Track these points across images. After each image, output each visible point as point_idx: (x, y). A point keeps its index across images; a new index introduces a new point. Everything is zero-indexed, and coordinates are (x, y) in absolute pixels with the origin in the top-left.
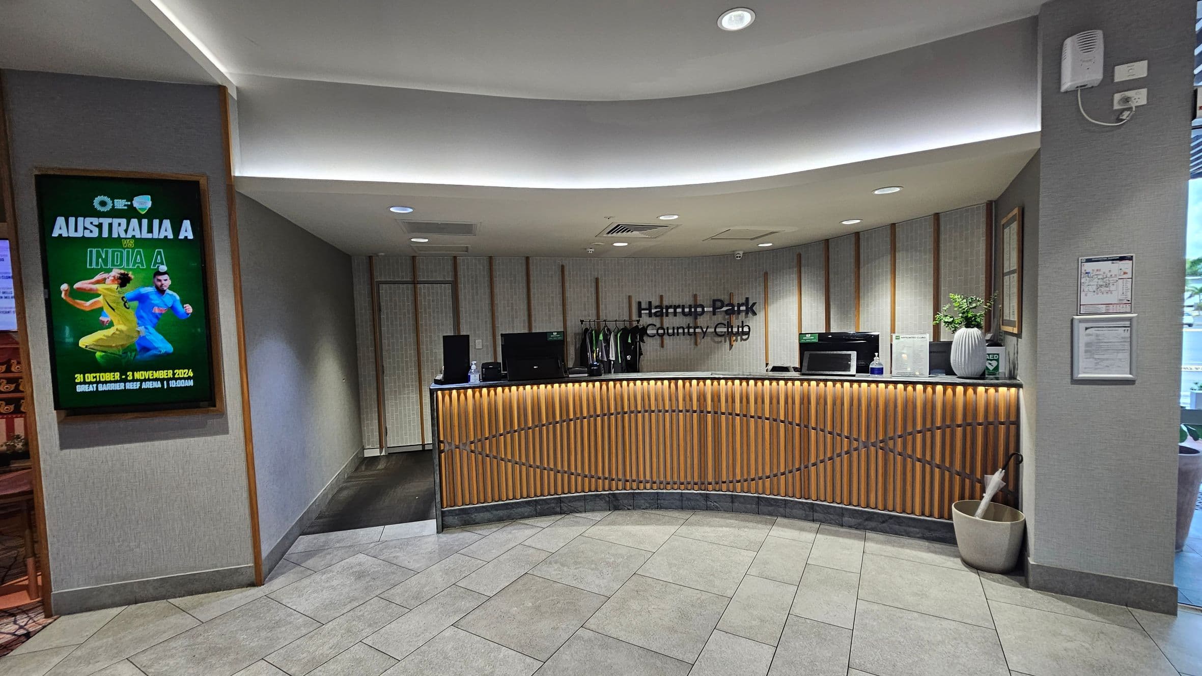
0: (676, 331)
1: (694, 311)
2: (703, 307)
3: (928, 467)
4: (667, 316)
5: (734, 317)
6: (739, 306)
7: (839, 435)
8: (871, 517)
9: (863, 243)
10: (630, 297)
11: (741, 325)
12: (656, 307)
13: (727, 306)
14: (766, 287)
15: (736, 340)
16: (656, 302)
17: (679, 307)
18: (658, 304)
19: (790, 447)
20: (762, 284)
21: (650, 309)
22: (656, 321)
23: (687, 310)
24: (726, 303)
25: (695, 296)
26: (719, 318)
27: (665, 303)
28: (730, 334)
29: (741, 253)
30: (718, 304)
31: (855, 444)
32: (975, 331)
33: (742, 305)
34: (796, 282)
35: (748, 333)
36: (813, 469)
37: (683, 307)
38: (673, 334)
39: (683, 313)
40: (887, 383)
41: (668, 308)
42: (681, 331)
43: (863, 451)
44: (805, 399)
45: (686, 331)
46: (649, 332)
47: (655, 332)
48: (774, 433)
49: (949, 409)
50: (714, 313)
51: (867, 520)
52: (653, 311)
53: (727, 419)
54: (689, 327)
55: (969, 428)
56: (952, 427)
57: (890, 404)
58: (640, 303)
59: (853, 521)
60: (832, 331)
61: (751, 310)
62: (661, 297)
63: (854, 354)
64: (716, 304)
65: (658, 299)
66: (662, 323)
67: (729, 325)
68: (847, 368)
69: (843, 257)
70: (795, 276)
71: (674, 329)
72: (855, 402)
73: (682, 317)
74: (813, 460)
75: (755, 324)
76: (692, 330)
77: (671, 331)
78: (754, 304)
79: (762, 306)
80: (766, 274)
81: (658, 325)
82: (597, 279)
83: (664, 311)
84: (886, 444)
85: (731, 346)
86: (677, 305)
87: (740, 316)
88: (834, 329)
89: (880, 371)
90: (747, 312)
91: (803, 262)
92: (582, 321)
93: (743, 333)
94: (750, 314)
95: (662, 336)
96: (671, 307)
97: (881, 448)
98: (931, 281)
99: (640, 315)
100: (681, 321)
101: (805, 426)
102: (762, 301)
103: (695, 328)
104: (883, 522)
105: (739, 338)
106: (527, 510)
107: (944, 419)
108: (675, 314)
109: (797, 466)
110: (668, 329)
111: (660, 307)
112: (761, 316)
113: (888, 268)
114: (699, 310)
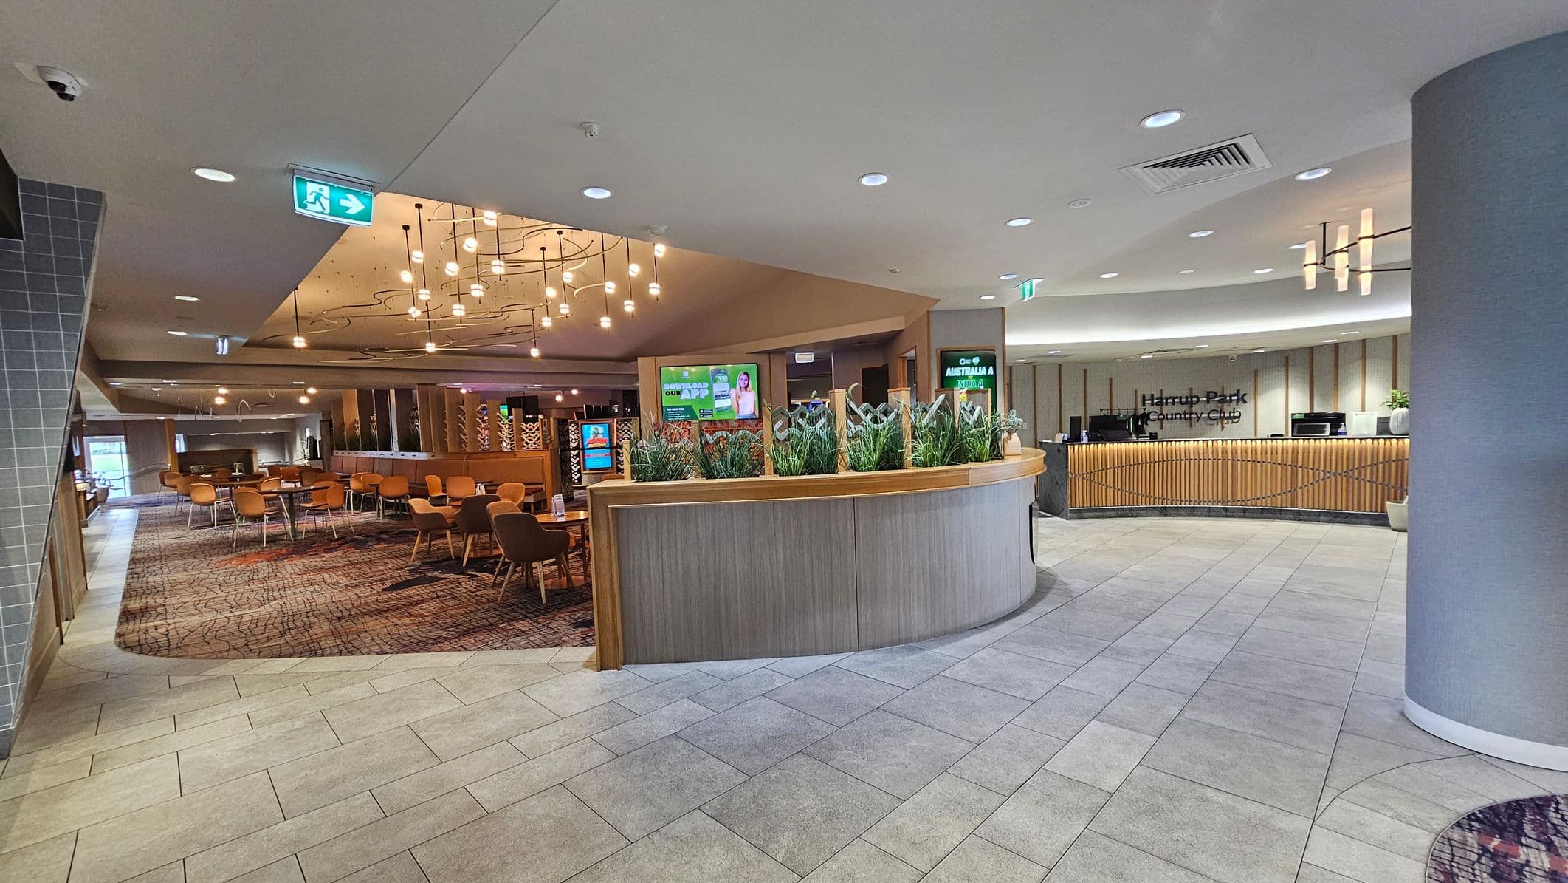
0: (1174, 416)
1: (1190, 401)
2: (1198, 398)
3: (1374, 485)
4: (1167, 404)
5: (1225, 406)
6: (1231, 396)
7: (1318, 470)
8: (1337, 515)
9: (1341, 352)
10: (1136, 391)
11: (1232, 411)
12: (1157, 399)
13: (1220, 396)
14: (1256, 382)
15: (1228, 423)
16: (1157, 394)
17: (1177, 397)
18: (1159, 396)
19: (1284, 478)
20: (1253, 380)
21: (1152, 399)
22: (1157, 409)
23: (1184, 400)
24: (1219, 394)
25: (1191, 389)
26: (1212, 406)
27: (1165, 395)
28: (1222, 418)
29: (1235, 356)
30: (1212, 395)
31: (1328, 475)
32: (1405, 410)
33: (1234, 395)
34: (1283, 378)
35: (1239, 417)
36: (1300, 491)
37: (1181, 398)
38: (1172, 419)
39: (1181, 402)
40: (1349, 439)
41: (1167, 398)
42: (1178, 416)
43: (1333, 478)
44: (1295, 451)
45: (1183, 416)
46: (1151, 417)
47: (1156, 417)
48: (1274, 472)
49: (1387, 453)
50: (1208, 402)
51: (1335, 517)
52: (1155, 401)
53: (1242, 465)
54: (1185, 414)
55: (1400, 462)
56: (1389, 462)
57: (1350, 452)
58: (1144, 396)
59: (1326, 519)
60: (1315, 412)
61: (1242, 399)
62: (1162, 390)
63: (1328, 425)
64: (1210, 396)
65: (1159, 392)
66: (1162, 410)
67: (1222, 411)
68: (1324, 432)
69: (1324, 361)
70: (1283, 373)
71: (1172, 414)
72: (1328, 451)
73: (1179, 405)
74: (1300, 485)
75: (1245, 410)
76: (1187, 416)
77: (1169, 417)
78: (1245, 394)
79: (1252, 396)
80: (1256, 372)
81: (1159, 412)
82: (1111, 379)
83: (1164, 401)
84: (1348, 474)
85: (1223, 427)
86: (1175, 396)
87: (1231, 404)
88: (1316, 410)
89: (1345, 433)
90: (1238, 401)
91: (1290, 362)
92: (1101, 410)
93: (1234, 417)
94: (1241, 403)
95: (1162, 420)
96: (1170, 398)
97: (1345, 476)
98: (1390, 379)
99: (1144, 405)
100: (1178, 409)
101: (1295, 466)
102: (1252, 392)
103: (1191, 414)
104: (1346, 518)
105: (1230, 421)
106: (1112, 513)
107: (1384, 457)
108: (1174, 403)
109: (1289, 489)
110: (1167, 415)
111: (1161, 398)
112: (1250, 404)
113: (1360, 369)
114: (1194, 400)
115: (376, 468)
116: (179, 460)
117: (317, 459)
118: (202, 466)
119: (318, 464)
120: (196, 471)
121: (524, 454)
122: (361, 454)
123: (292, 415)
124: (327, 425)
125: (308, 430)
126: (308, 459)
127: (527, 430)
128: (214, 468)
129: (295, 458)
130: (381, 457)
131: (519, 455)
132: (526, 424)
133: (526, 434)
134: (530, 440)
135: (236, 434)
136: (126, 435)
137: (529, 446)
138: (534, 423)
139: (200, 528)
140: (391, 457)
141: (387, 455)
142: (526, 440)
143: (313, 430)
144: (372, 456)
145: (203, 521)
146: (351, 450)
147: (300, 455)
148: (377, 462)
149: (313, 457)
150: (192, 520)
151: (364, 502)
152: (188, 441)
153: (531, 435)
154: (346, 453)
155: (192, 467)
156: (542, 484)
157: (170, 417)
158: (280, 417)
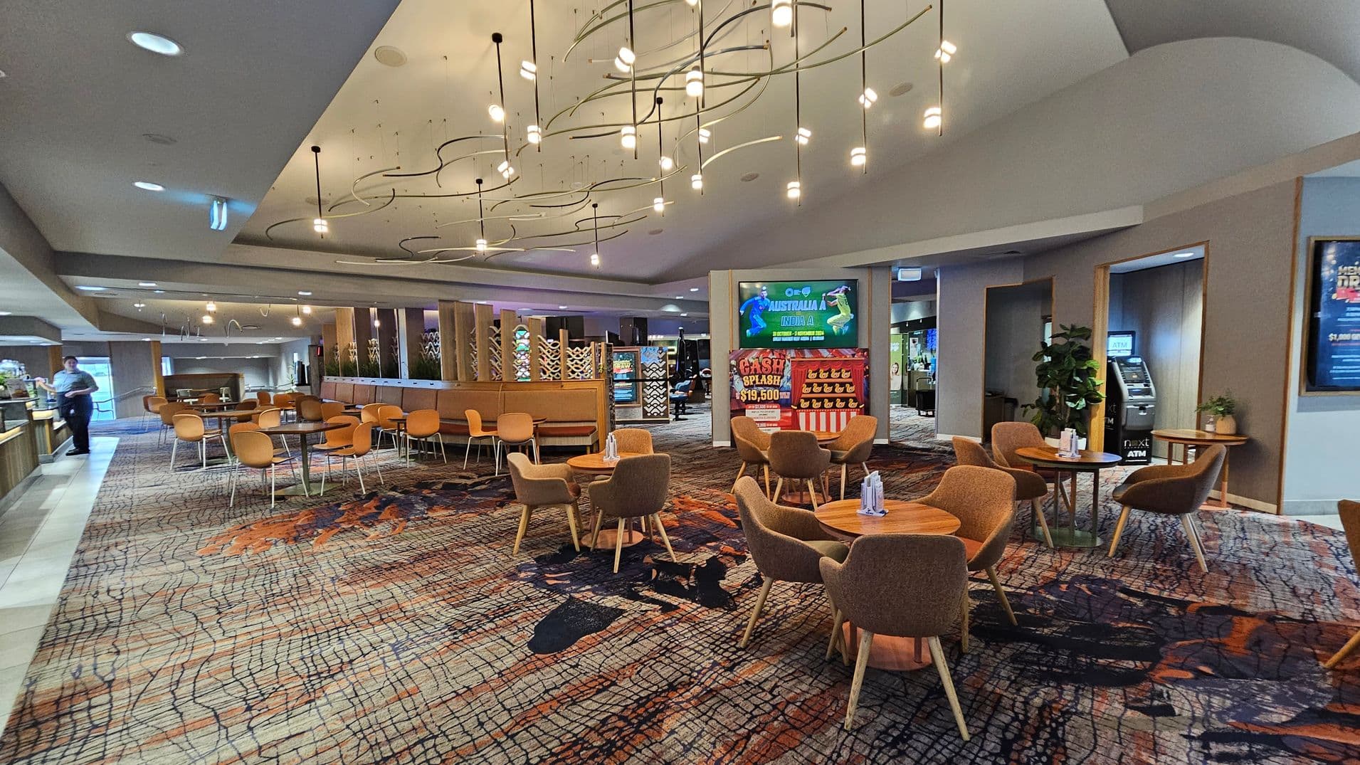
115: (379, 397)
116: (165, 384)
117: (305, 384)
118: (188, 390)
119: (306, 391)
120: (182, 395)
121: (574, 386)
122: (359, 381)
123: (279, 340)
124: (318, 351)
125: (296, 355)
126: (297, 385)
127: (574, 357)
128: (200, 393)
129: (280, 383)
130: (385, 384)
131: (567, 386)
132: (573, 349)
133: (572, 361)
134: (578, 368)
135: (222, 358)
136: (111, 356)
137: (575, 375)
138: (582, 348)
139: (186, 469)
140: (400, 385)
141: (392, 382)
142: (573, 368)
143: (301, 355)
144: (373, 383)
145: (189, 457)
146: (345, 376)
147: (286, 381)
148: (379, 391)
149: (301, 383)
150: (177, 455)
151: (382, 439)
152: (176, 364)
153: (578, 362)
154: (339, 379)
155: (178, 391)
156: (595, 421)
157: (155, 337)
158: (267, 342)
